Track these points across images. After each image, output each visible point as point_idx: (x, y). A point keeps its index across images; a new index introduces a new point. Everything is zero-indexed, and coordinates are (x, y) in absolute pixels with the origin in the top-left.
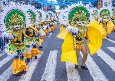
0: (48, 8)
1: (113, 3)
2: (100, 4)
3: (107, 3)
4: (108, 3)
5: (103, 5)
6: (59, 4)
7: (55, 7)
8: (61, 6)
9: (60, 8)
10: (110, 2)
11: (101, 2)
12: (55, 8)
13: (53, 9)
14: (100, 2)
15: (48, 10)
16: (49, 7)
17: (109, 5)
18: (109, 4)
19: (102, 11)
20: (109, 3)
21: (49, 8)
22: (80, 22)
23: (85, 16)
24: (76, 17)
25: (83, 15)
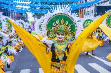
0: (18, 16)
1: (95, 12)
2: (81, 13)
3: (89, 12)
4: (90, 11)
5: (84, 14)
7: (26, 14)
8: (35, 13)
9: (33, 16)
10: (92, 11)
11: (83, 10)
12: (27, 16)
13: (25, 18)
14: (82, 10)
15: (18, 18)
16: (19, 14)
17: (91, 14)
18: (91, 13)
20: (91, 12)
21: (19, 15)
22: (60, 36)
23: (68, 29)
24: (56, 28)
25: (67, 27)
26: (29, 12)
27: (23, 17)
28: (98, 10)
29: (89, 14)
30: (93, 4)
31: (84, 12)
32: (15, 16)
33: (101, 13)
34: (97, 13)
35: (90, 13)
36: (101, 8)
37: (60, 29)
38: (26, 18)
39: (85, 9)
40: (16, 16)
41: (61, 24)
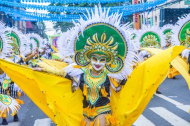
0: (29, 27)
1: (160, 19)
2: (136, 21)
3: (150, 20)
4: (152, 18)
5: (143, 23)
6: (52, 19)
7: (43, 23)
8: (58, 22)
9: (55, 27)
10: (156, 17)
11: (140, 16)
12: (44, 27)
13: (40, 30)
14: (138, 16)
15: (29, 30)
16: (31, 24)
17: (154, 23)
18: (154, 21)
19: (144, 36)
20: (154, 18)
21: (31, 26)
22: (98, 63)
23: (112, 51)
24: (91, 48)
25: (110, 48)
26: (48, 19)
27: (37, 28)
28: (165, 16)
29: (151, 22)
30: (157, 5)
31: (141, 20)
32: (23, 27)
33: (171, 21)
34: (164, 21)
35: (152, 20)
36: (171, 11)
37: (98, 50)
38: (42, 31)
39: (143, 14)
40: (26, 26)
41: (100, 41)
